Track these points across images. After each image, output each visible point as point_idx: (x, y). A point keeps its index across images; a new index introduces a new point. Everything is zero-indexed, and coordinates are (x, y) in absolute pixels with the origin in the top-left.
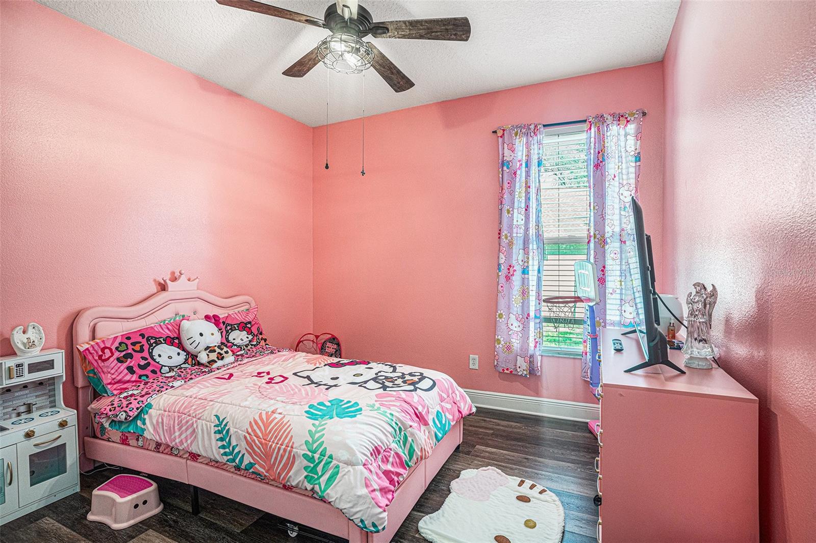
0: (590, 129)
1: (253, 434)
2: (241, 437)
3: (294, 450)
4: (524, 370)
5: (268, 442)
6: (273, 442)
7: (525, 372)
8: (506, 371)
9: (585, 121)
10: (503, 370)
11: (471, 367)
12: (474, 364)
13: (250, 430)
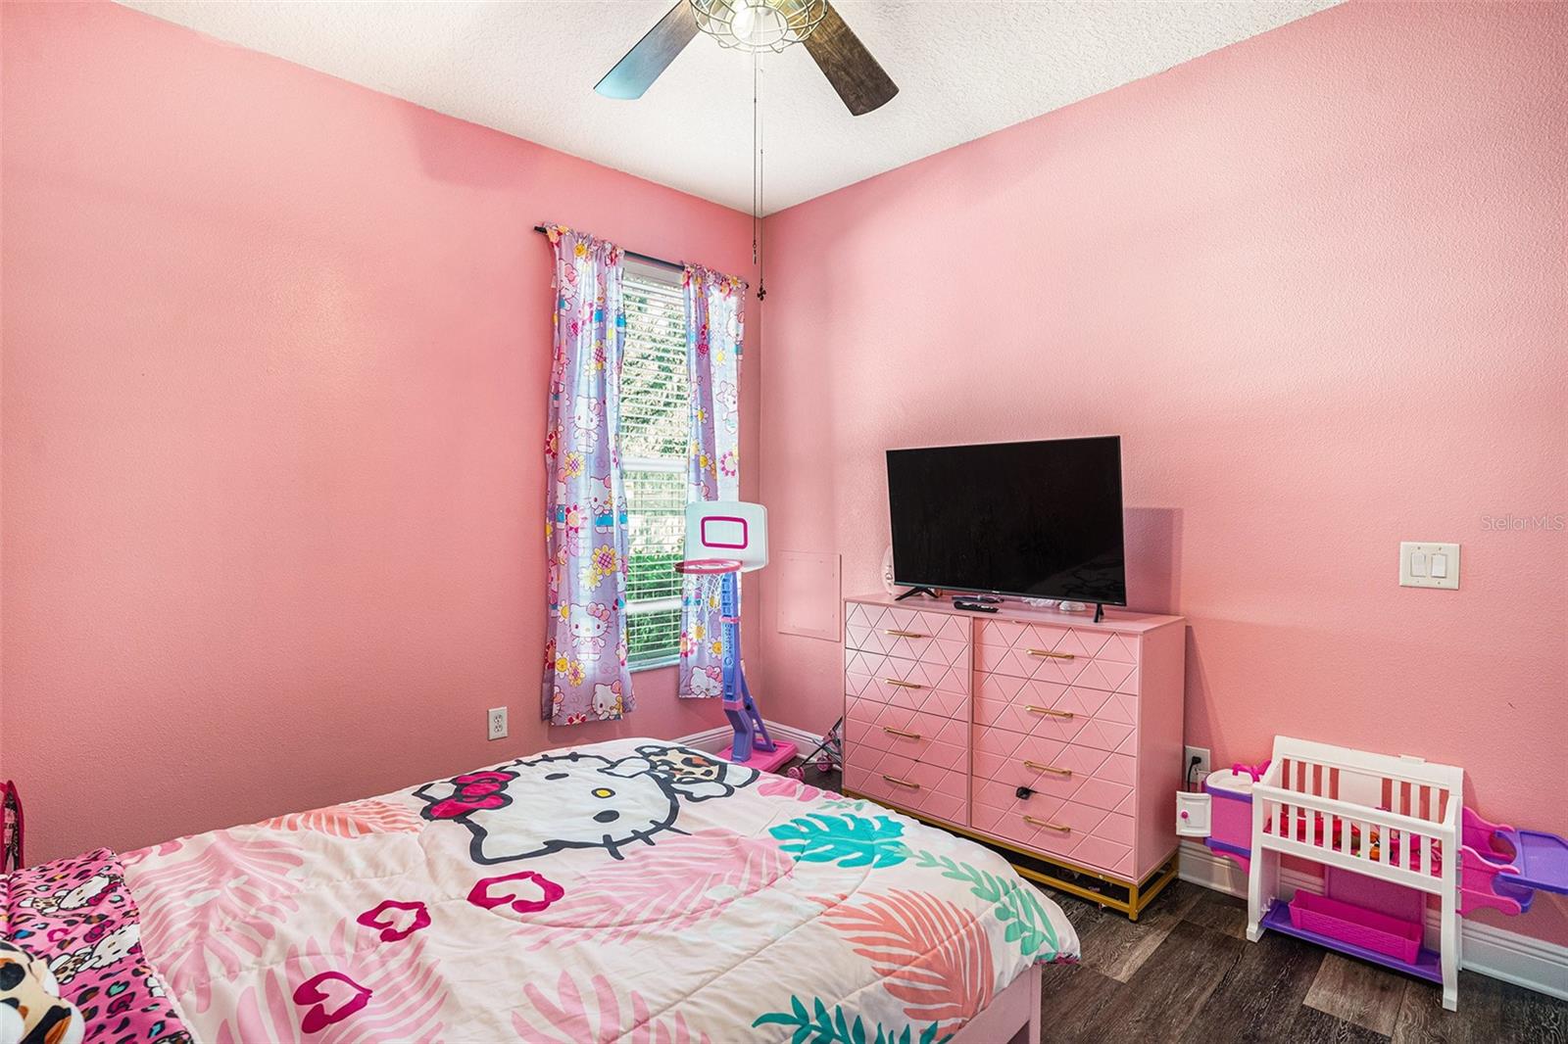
0: (688, 283)
1: (895, 967)
2: (880, 996)
3: (980, 919)
4: (611, 708)
5: (935, 951)
6: (941, 942)
7: (615, 712)
8: (576, 721)
9: (682, 268)
10: (571, 720)
11: (493, 735)
12: (498, 727)
13: (884, 965)
